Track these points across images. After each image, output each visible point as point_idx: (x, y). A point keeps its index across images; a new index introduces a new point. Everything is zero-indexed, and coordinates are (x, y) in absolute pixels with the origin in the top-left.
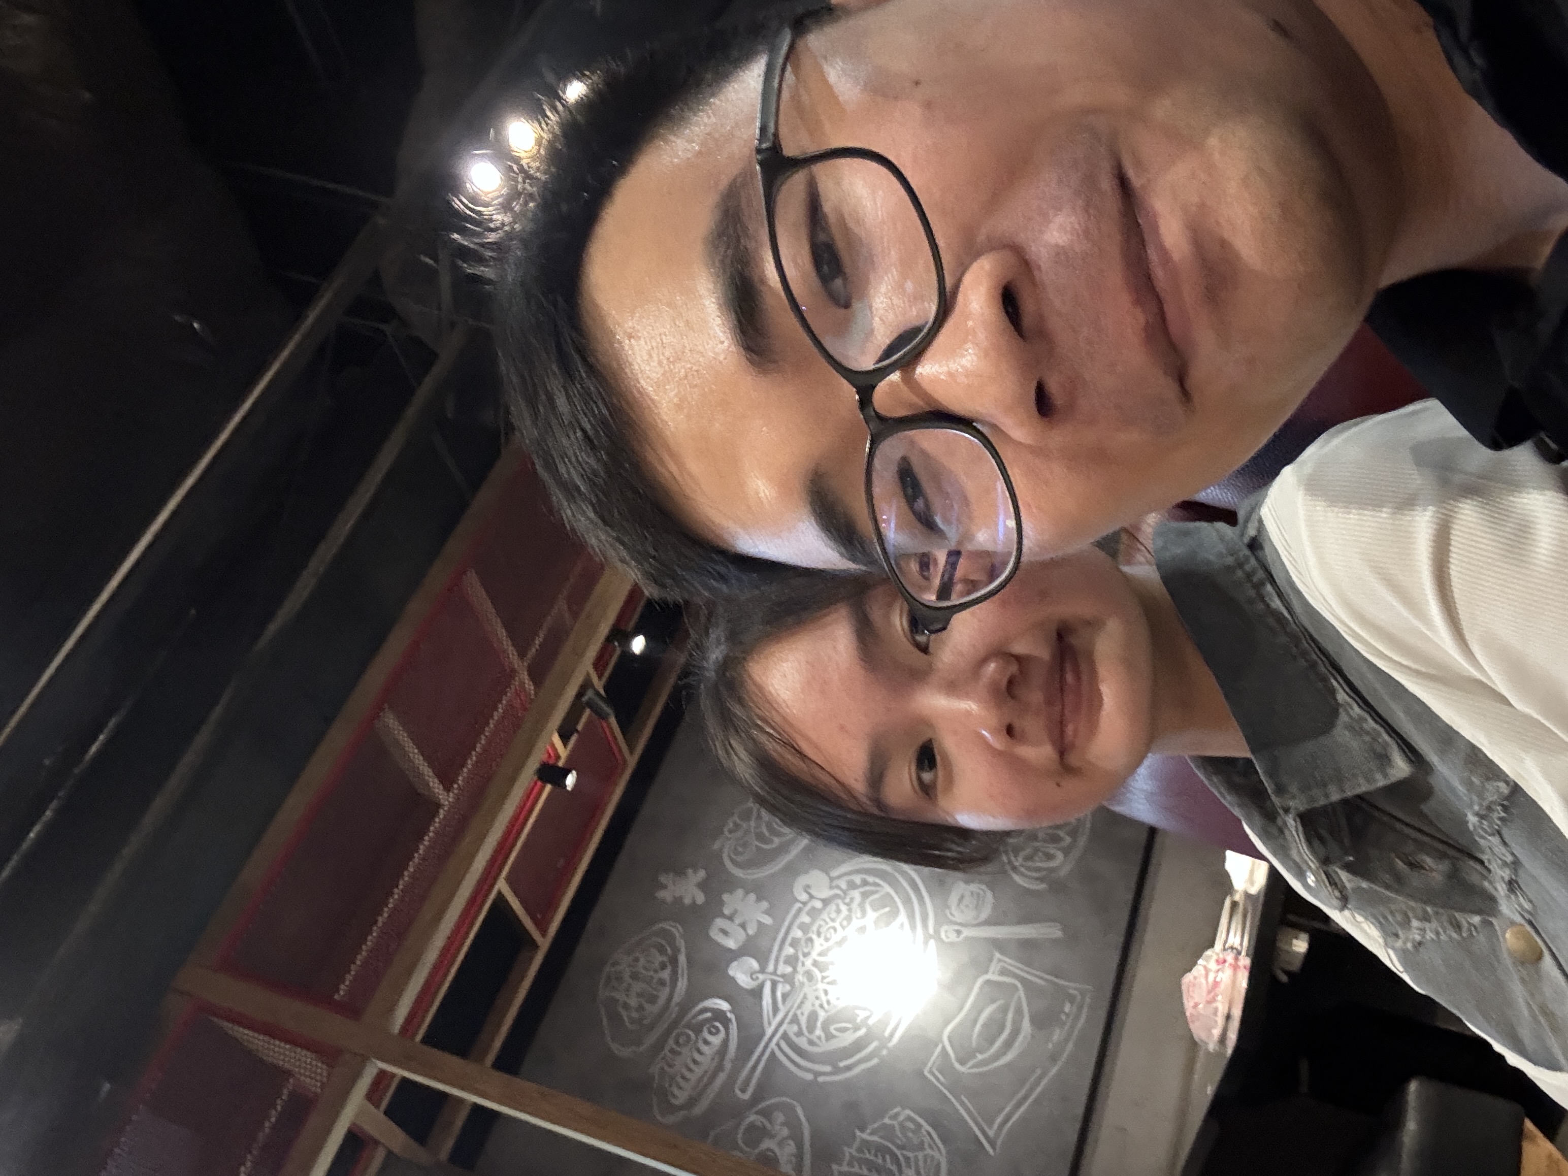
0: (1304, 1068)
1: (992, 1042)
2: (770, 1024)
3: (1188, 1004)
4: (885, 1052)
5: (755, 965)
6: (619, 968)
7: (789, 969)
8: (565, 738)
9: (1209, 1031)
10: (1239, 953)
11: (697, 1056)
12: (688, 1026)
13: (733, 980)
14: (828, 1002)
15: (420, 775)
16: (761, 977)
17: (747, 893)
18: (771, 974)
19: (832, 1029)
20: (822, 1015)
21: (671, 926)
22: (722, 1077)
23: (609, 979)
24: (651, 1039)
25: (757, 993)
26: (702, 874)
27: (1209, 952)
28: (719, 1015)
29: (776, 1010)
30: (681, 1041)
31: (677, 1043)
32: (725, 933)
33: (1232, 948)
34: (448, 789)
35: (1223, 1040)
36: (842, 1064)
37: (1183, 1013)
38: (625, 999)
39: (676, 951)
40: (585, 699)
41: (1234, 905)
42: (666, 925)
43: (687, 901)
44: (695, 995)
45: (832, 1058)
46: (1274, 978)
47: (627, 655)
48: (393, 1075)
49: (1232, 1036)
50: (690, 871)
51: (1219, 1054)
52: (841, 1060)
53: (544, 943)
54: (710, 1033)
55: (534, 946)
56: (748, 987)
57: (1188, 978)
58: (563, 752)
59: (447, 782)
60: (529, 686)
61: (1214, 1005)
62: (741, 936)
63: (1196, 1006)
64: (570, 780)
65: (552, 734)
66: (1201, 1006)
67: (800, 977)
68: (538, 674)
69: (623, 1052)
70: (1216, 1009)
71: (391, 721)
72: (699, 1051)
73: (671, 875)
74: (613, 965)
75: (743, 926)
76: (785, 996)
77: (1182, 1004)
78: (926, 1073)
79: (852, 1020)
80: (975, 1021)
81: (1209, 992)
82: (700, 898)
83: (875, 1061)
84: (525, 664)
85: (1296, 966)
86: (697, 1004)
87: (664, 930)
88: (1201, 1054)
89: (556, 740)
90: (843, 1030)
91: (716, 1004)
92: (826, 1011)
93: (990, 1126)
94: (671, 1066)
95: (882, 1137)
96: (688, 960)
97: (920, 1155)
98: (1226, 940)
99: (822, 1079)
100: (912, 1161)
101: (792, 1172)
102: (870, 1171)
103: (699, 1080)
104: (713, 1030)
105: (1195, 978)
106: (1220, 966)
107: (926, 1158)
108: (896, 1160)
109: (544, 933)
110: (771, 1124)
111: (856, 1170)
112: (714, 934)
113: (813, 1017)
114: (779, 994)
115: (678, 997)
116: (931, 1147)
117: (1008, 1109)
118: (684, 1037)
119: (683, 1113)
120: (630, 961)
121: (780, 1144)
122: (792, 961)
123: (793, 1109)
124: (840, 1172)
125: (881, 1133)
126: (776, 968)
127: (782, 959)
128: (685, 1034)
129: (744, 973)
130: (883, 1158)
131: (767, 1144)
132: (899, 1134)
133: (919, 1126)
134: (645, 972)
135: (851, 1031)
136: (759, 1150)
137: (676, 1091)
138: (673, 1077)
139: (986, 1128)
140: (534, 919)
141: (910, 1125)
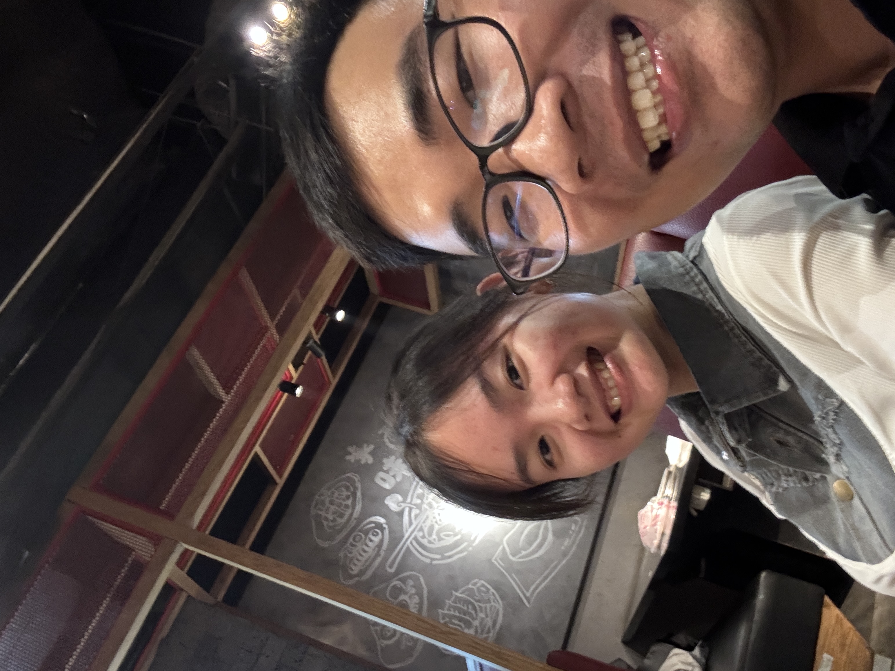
0: (703, 564)
1: (530, 544)
2: (407, 531)
3: (641, 526)
4: (470, 549)
5: (400, 498)
6: (322, 498)
7: (419, 501)
8: (296, 367)
9: (652, 540)
10: (671, 500)
11: (366, 548)
12: (360, 531)
13: (387, 506)
14: (440, 520)
15: (211, 384)
16: (403, 505)
17: (397, 458)
18: (408, 503)
19: (442, 535)
20: (437, 527)
21: (353, 475)
22: (379, 560)
23: (317, 504)
24: (339, 537)
25: (401, 514)
26: (372, 447)
27: (654, 498)
28: (379, 526)
29: (411, 524)
30: (357, 540)
31: (354, 539)
32: (384, 480)
33: (667, 497)
34: (227, 393)
35: (659, 547)
36: (446, 554)
37: (638, 531)
38: (326, 515)
39: (356, 489)
40: (308, 345)
41: (670, 473)
42: (348, 475)
43: (363, 462)
44: (365, 514)
45: (441, 551)
46: (690, 514)
47: (333, 321)
48: (193, 552)
49: (665, 545)
50: (365, 445)
51: (657, 554)
52: (445, 553)
53: (281, 482)
54: (374, 535)
55: (275, 484)
56: (396, 510)
57: (642, 512)
58: (295, 375)
59: (227, 389)
60: (276, 337)
61: (655, 527)
62: (393, 482)
63: (645, 527)
64: (299, 391)
65: (288, 364)
66: (648, 528)
67: (425, 506)
68: (281, 329)
69: (325, 544)
70: (656, 530)
71: (195, 353)
72: (367, 546)
73: (354, 447)
74: (320, 496)
75: (394, 476)
76: (416, 516)
77: (637, 526)
78: (493, 561)
79: (453, 530)
80: (522, 533)
81: (653, 520)
82: (370, 460)
83: (465, 553)
84: (274, 324)
85: (702, 507)
86: (366, 519)
87: (349, 478)
88: (646, 554)
89: (291, 367)
90: (448, 536)
91: (378, 519)
92: (439, 525)
93: (528, 591)
94: (350, 553)
95: (467, 595)
96: (363, 495)
97: (488, 605)
98: (664, 493)
99: (435, 562)
100: (484, 609)
101: (416, 613)
102: (459, 613)
103: (366, 561)
104: (375, 533)
105: (646, 512)
106: (660, 506)
107: (491, 607)
108: (474, 608)
109: (281, 476)
110: (405, 586)
111: (452, 613)
112: (378, 481)
113: (431, 528)
114: (413, 515)
115: (356, 515)
116: (494, 602)
117: (537, 582)
118: (358, 537)
119: (357, 579)
120: (329, 494)
121: (410, 597)
122: (421, 497)
123: (418, 579)
124: (443, 613)
125: (467, 593)
126: (412, 500)
127: (415, 495)
128: (359, 535)
129: (393, 502)
130: (468, 606)
131: (403, 597)
132: (477, 594)
133: (488, 590)
134: (337, 500)
135: (452, 536)
136: (397, 601)
137: (353, 567)
138: (351, 559)
139: (525, 592)
140: (275, 468)
141: (483, 589)
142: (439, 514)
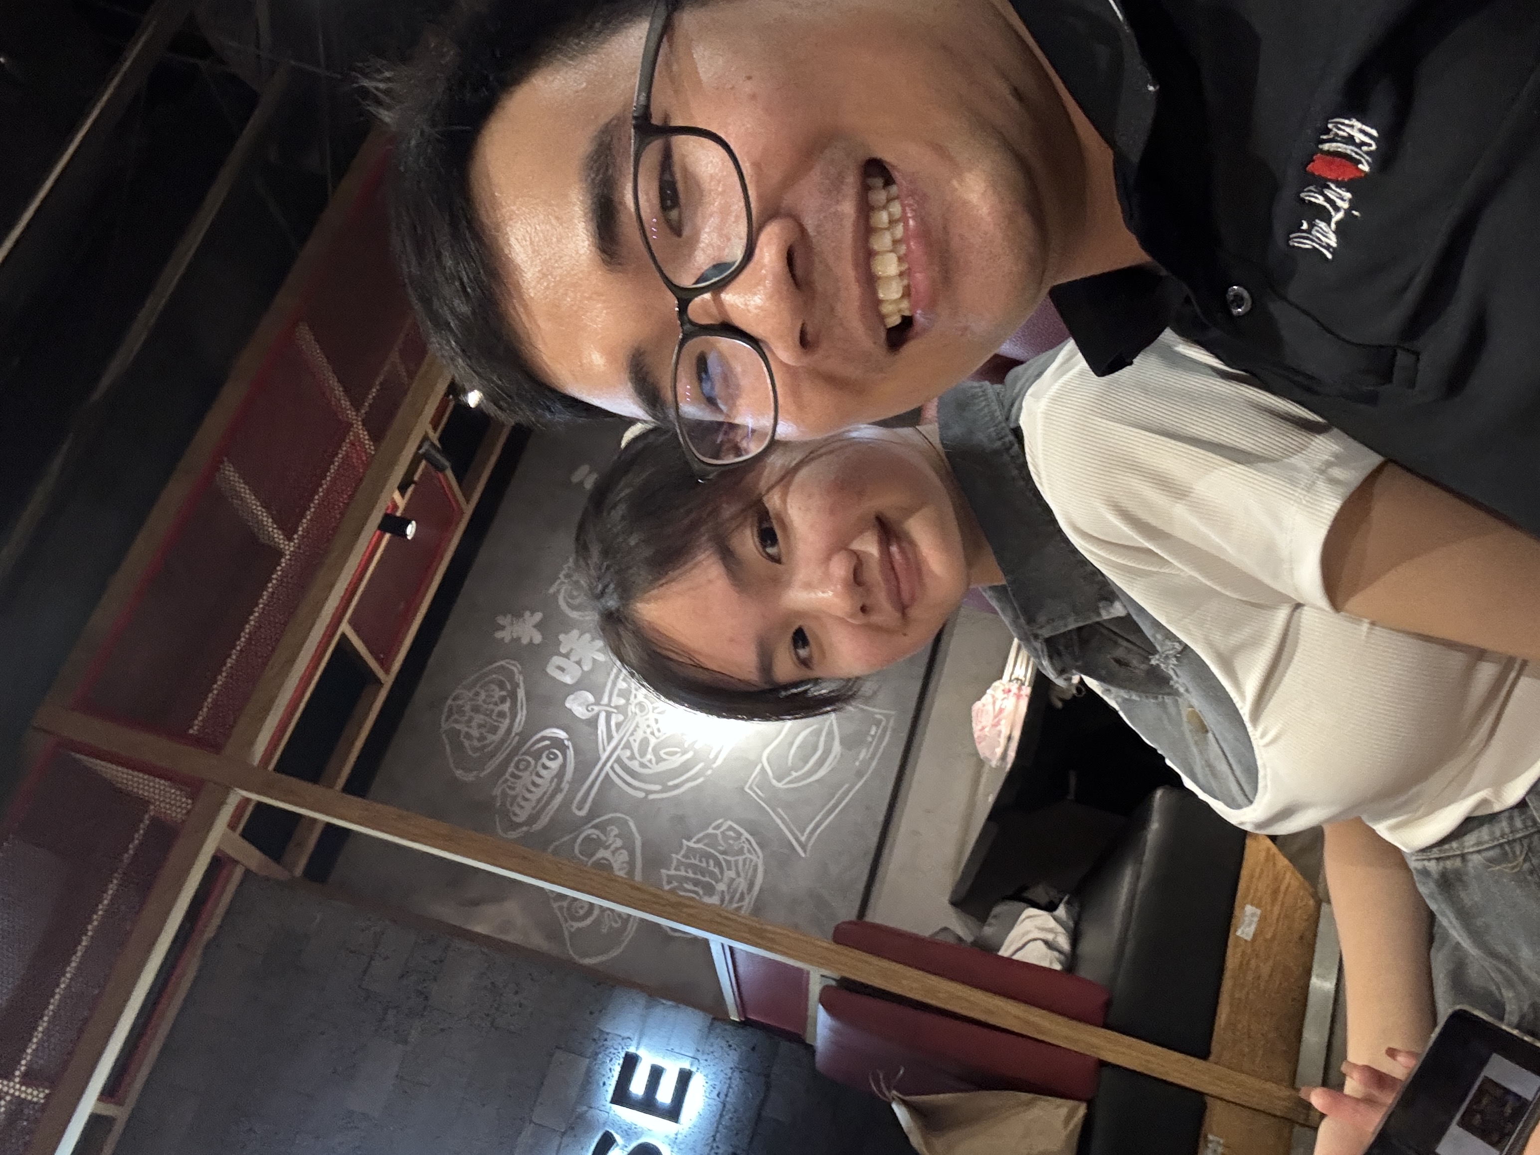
0: (1073, 781)
1: (806, 761)
2: (604, 750)
3: (976, 727)
4: (709, 772)
5: (591, 698)
6: (460, 702)
7: (622, 701)
8: (403, 491)
9: (993, 748)
10: (1023, 684)
11: (538, 781)
12: (527, 753)
13: (569, 711)
14: (659, 730)
16: (596, 708)
17: (582, 634)
18: (606, 705)
19: (662, 753)
20: (653, 741)
21: (509, 663)
22: (559, 798)
23: (450, 713)
24: (492, 765)
25: (593, 722)
26: (538, 616)
27: (996, 684)
28: (558, 743)
29: (610, 737)
30: (521, 767)
31: (517, 767)
32: (562, 669)
33: (1017, 679)
34: (288, 538)
35: (1003, 757)
36: (671, 783)
37: (972, 734)
38: (467, 729)
39: (515, 685)
40: (423, 452)
42: (503, 663)
43: (525, 641)
44: (534, 726)
45: (662, 778)
46: (1050, 707)
47: (462, 408)
48: (251, 801)
50: (527, 613)
51: (998, 769)
52: (669, 781)
53: (388, 680)
54: (550, 759)
55: (379, 683)
56: (584, 718)
57: (978, 705)
58: (401, 502)
59: (287, 531)
60: (368, 442)
61: (998, 728)
62: (577, 672)
63: (983, 728)
64: (411, 530)
65: (392, 489)
66: (987, 729)
67: (632, 708)
68: (375, 428)
69: (470, 777)
70: (999, 732)
71: (230, 472)
72: (538, 775)
73: (509, 617)
74: (455, 699)
75: (579, 663)
76: (619, 725)
77: (971, 728)
78: (746, 789)
79: (679, 745)
80: (791, 744)
81: (995, 717)
82: (538, 638)
83: (701, 780)
84: (360, 416)
85: (1069, 694)
86: (535, 734)
87: (502, 667)
88: (986, 769)
89: (397, 496)
90: (673, 754)
91: (554, 733)
92: (657, 738)
93: (802, 832)
94: (513, 789)
95: (705, 845)
96: (527, 693)
97: (741, 858)
98: (1012, 673)
99: (651, 797)
100: (733, 863)
101: (625, 876)
102: (695, 873)
103: (539, 801)
104: (552, 756)
105: (984, 705)
106: (1006, 695)
107: (745, 860)
108: (718, 864)
109: (387, 671)
110: (605, 836)
111: (683, 873)
112: (551, 670)
113: (645, 743)
114: (613, 723)
115: (517, 728)
116: (749, 851)
117: (818, 818)
118: (524, 763)
119: (525, 829)
120: (471, 694)
121: (613, 853)
122: (625, 694)
123: (626, 822)
124: (668, 876)
125: (706, 841)
126: (610, 700)
127: (616, 692)
128: (523, 760)
129: (580, 705)
130: (708, 863)
131: (601, 853)
132: (721, 842)
133: (740, 834)
134: (486, 706)
135: (679, 755)
136: (594, 858)
137: (517, 810)
138: (515, 797)
139: (799, 834)
140: (377, 659)
141: (731, 833)
142: (657, 721)
